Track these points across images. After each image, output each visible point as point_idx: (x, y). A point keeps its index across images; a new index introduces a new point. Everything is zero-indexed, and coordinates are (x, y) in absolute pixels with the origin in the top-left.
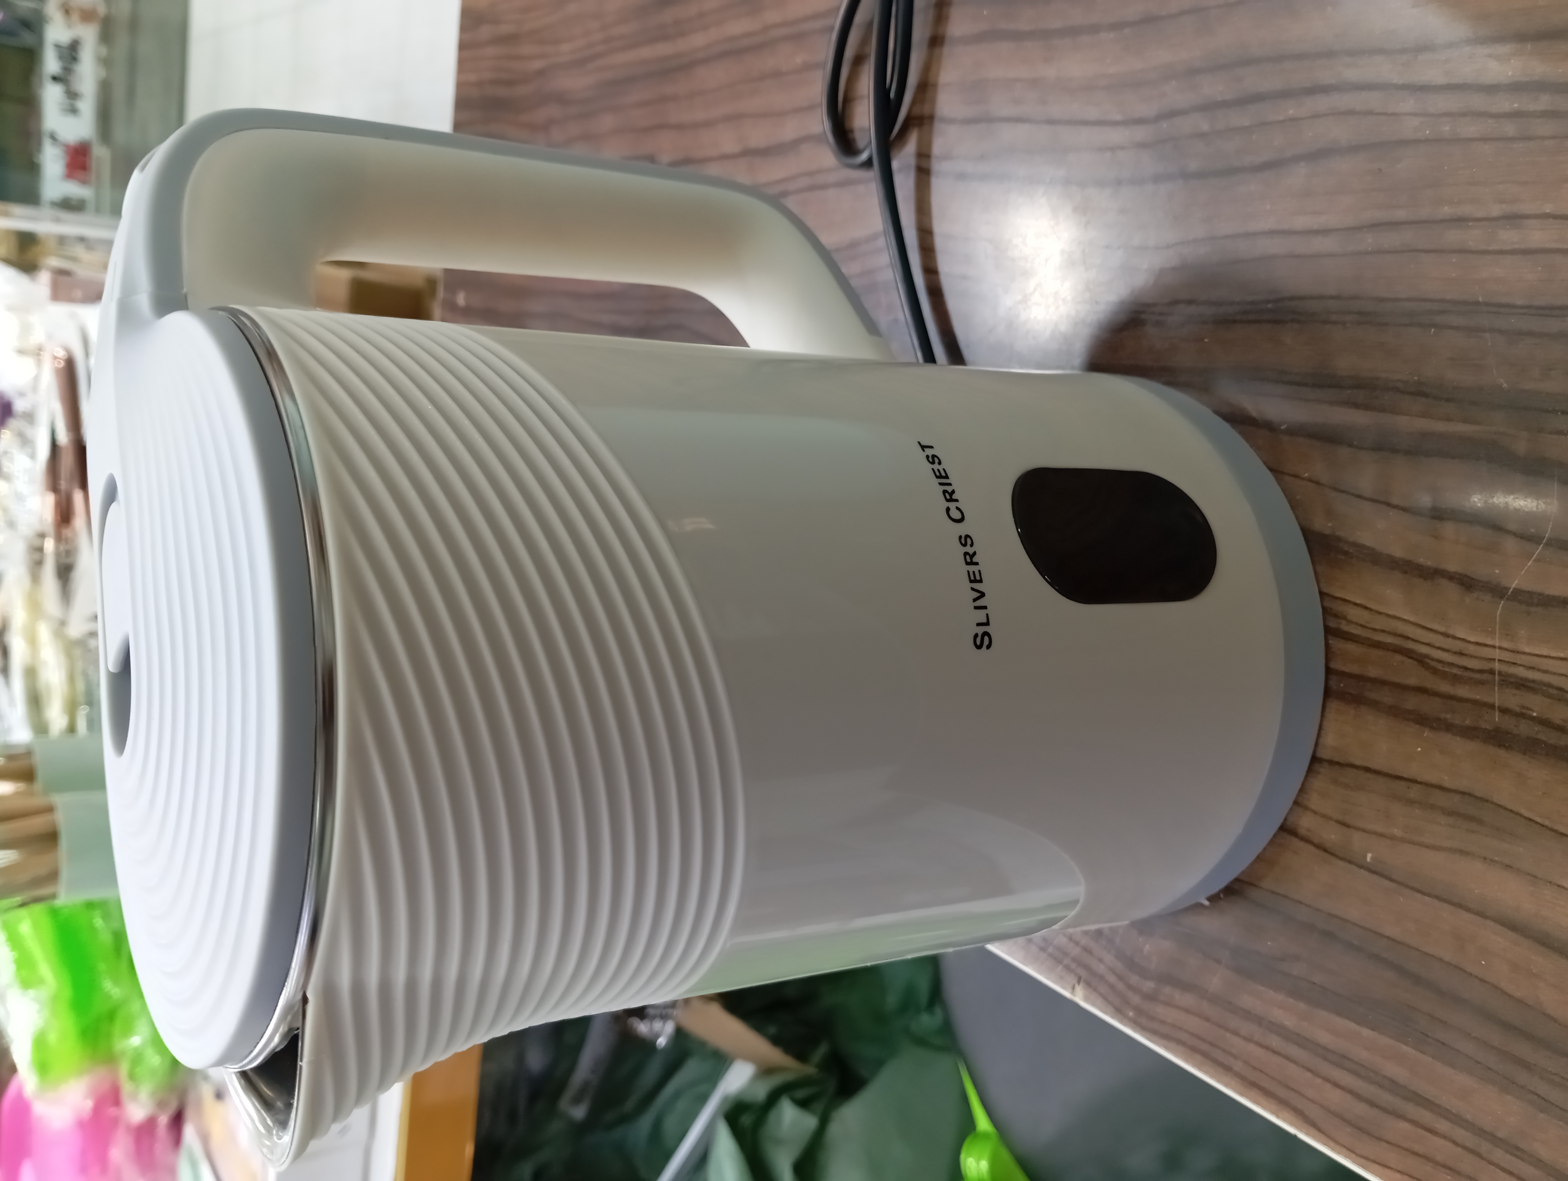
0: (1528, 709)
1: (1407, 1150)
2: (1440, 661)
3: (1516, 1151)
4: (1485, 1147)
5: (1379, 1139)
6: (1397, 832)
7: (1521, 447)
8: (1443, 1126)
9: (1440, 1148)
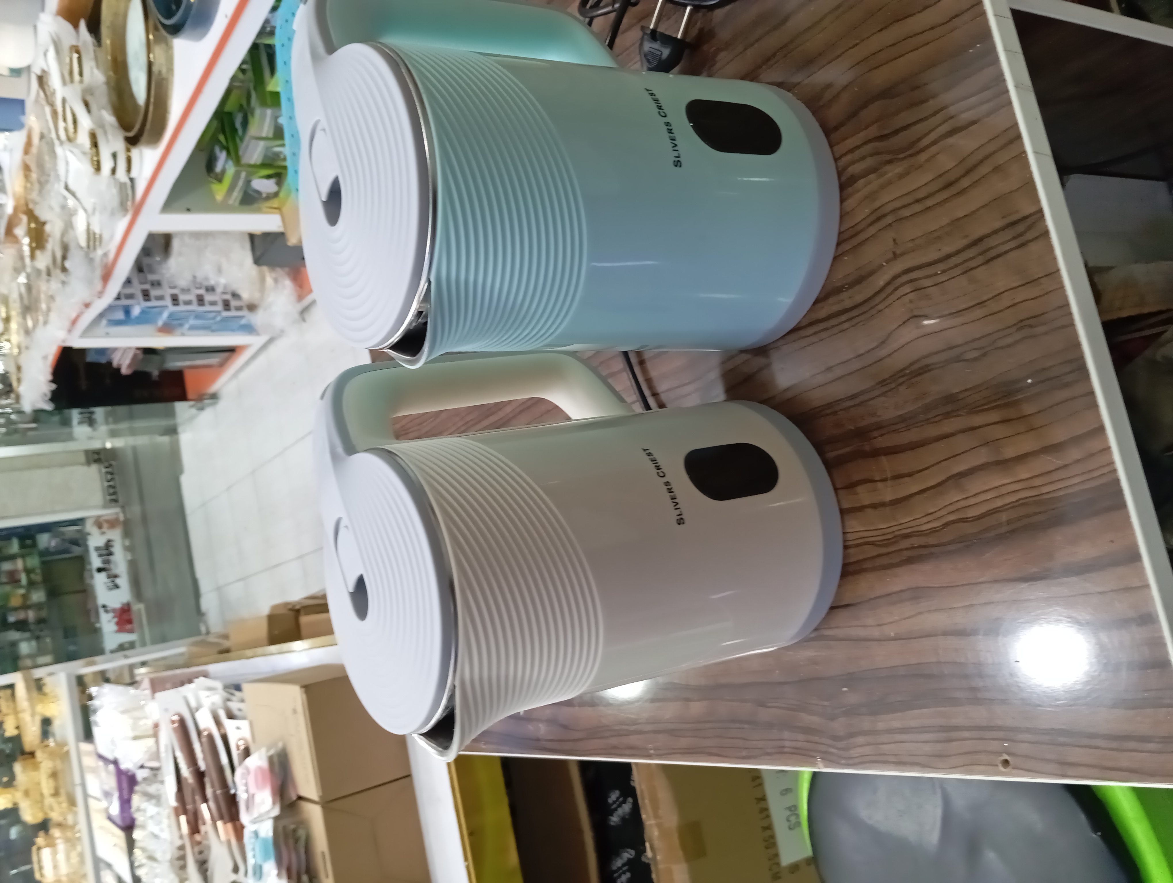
0: (913, 544)
2: (879, 541)
6: (896, 618)
7: (867, 448)
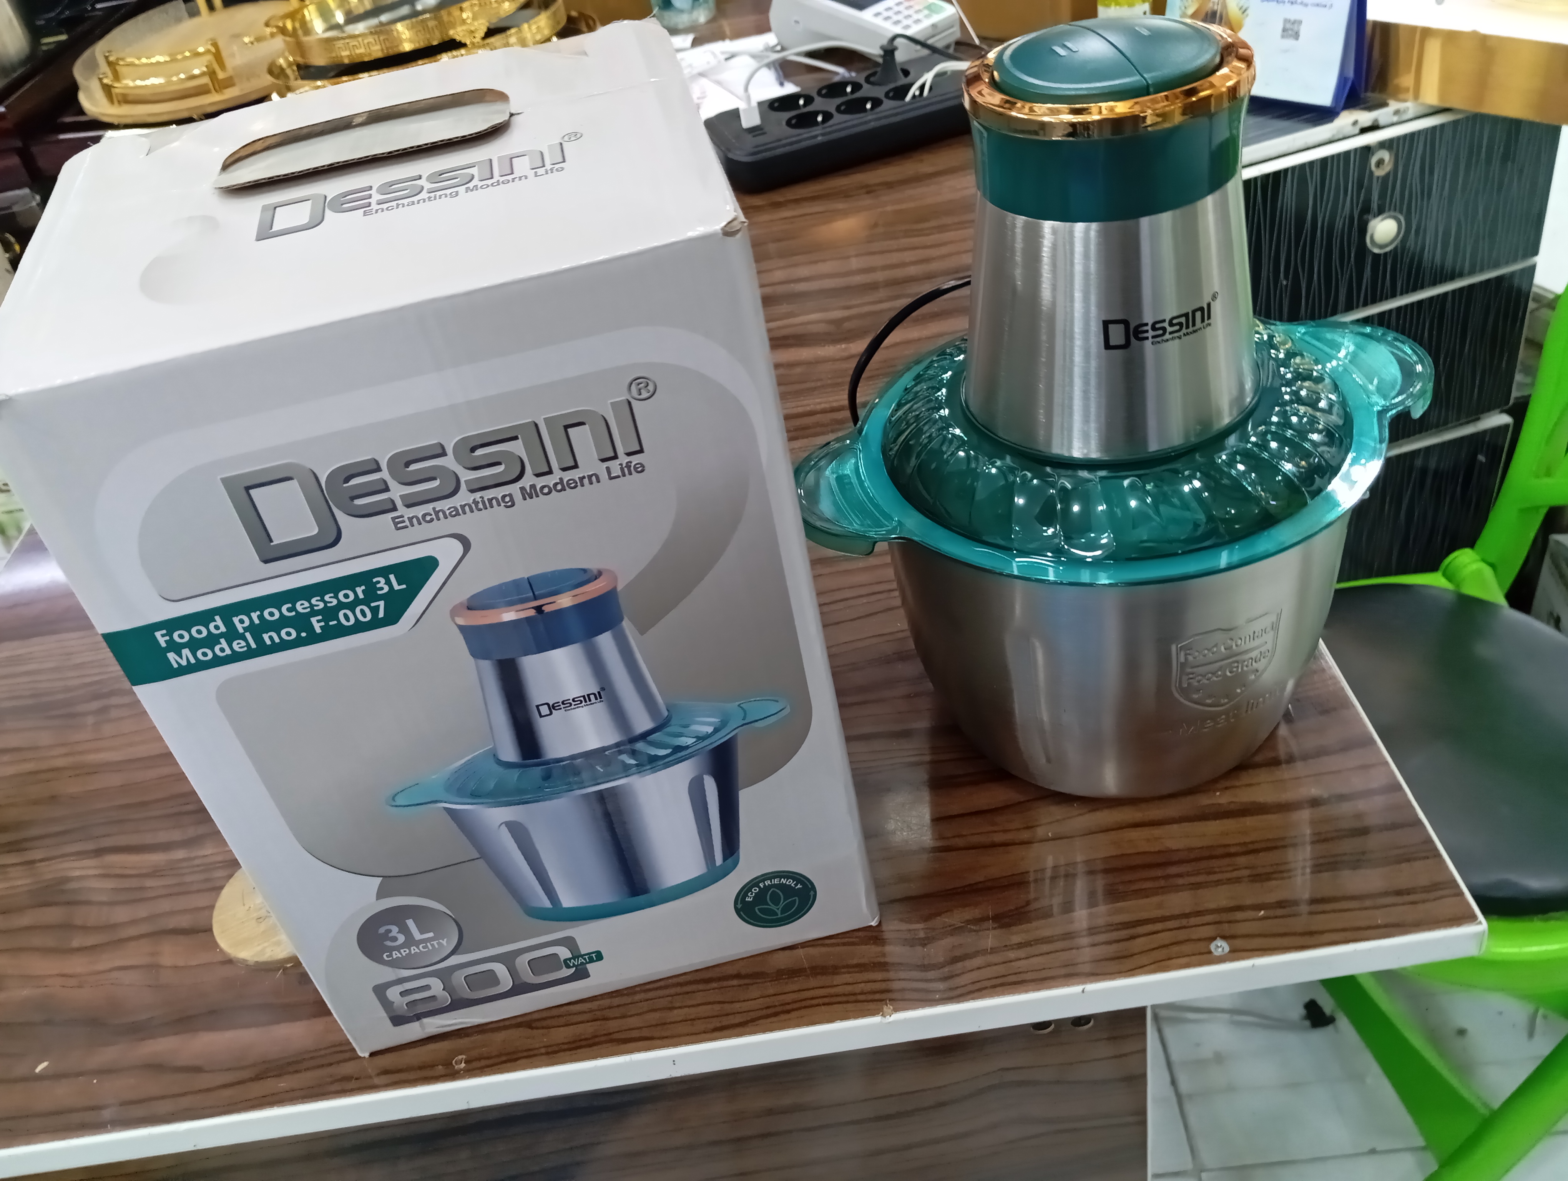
1: (1148, 951)
3: (1198, 913)
4: (1184, 922)
5: (1132, 956)
8: (1159, 926)
9: (1166, 937)
